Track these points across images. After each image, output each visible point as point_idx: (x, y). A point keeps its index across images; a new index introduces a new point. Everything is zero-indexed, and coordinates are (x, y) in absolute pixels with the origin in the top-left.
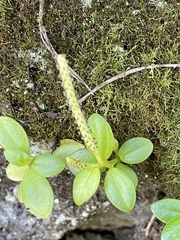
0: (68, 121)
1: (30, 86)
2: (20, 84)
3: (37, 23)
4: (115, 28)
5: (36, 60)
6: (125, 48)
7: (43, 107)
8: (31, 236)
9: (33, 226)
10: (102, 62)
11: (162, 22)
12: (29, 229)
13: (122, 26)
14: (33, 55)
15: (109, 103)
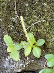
0: (23, 36)
1: (13, 27)
2: (10, 26)
3: (14, 10)
4: (34, 11)
5: (14, 20)
6: (37, 16)
7: (16, 32)
8: (12, 71)
9: (13, 68)
10: (31, 20)
11: (46, 9)
12: (12, 68)
13: (36, 10)
14: (14, 19)
15: (33, 31)
